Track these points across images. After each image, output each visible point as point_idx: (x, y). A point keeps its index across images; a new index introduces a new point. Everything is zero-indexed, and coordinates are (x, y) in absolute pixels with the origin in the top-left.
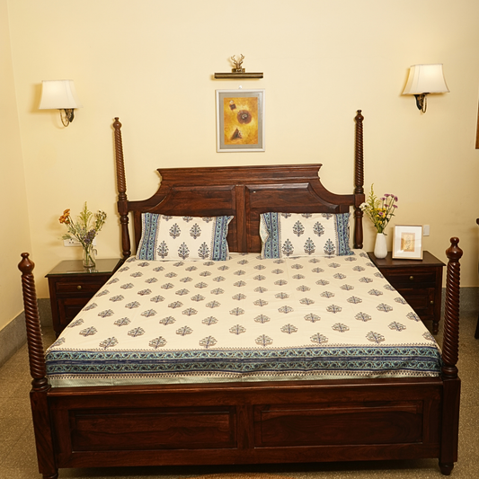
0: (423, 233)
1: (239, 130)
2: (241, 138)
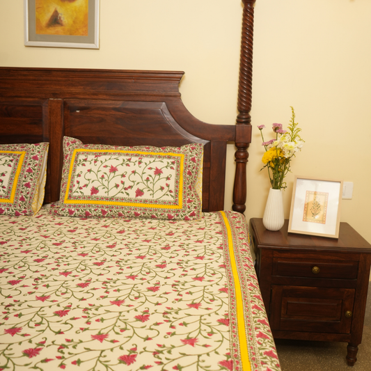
0: (341, 193)
1: (59, 11)
2: (62, 25)
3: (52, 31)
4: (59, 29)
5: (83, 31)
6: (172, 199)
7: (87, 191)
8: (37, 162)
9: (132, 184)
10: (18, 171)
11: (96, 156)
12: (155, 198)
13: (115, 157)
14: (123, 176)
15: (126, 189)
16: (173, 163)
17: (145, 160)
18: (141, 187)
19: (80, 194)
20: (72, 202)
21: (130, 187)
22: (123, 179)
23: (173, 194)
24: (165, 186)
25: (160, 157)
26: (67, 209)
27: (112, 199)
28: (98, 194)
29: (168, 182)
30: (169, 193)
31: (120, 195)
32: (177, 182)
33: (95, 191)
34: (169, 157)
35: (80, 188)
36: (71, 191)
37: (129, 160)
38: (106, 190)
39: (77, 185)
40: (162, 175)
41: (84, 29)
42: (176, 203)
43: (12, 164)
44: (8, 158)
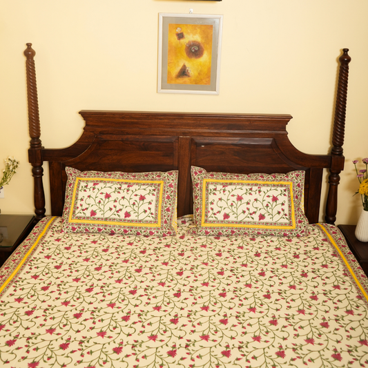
1: (187, 65)
2: (189, 76)
3: (181, 80)
4: (186, 79)
5: (207, 81)
6: (287, 221)
7: (220, 216)
8: (173, 189)
9: (255, 210)
10: (160, 199)
11: (224, 186)
12: (274, 221)
13: (240, 187)
14: (248, 203)
15: (251, 214)
16: (285, 190)
17: (263, 189)
18: (263, 212)
19: (214, 219)
20: (208, 225)
21: (254, 213)
22: (248, 206)
23: (287, 217)
24: (281, 211)
25: (274, 186)
26: (204, 230)
27: (240, 222)
28: (229, 219)
29: (283, 207)
30: (284, 216)
31: (247, 219)
32: (290, 207)
33: (226, 216)
34: (281, 186)
35: (215, 214)
36: (207, 216)
37: (251, 189)
38: (235, 215)
39: (211, 211)
40: (278, 202)
41: (207, 80)
42: (290, 224)
43: (155, 193)
44: (150, 188)
